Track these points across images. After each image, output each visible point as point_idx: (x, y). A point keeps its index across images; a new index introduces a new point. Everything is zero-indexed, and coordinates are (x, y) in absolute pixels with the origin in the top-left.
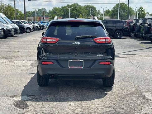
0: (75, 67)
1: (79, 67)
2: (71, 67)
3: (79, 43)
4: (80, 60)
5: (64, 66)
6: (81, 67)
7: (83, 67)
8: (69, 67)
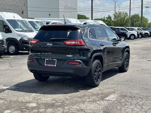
0: (49, 65)
1: (52, 65)
2: (47, 65)
3: (51, 45)
4: (54, 60)
5: (41, 64)
6: (54, 65)
7: (55, 66)
8: (45, 65)
